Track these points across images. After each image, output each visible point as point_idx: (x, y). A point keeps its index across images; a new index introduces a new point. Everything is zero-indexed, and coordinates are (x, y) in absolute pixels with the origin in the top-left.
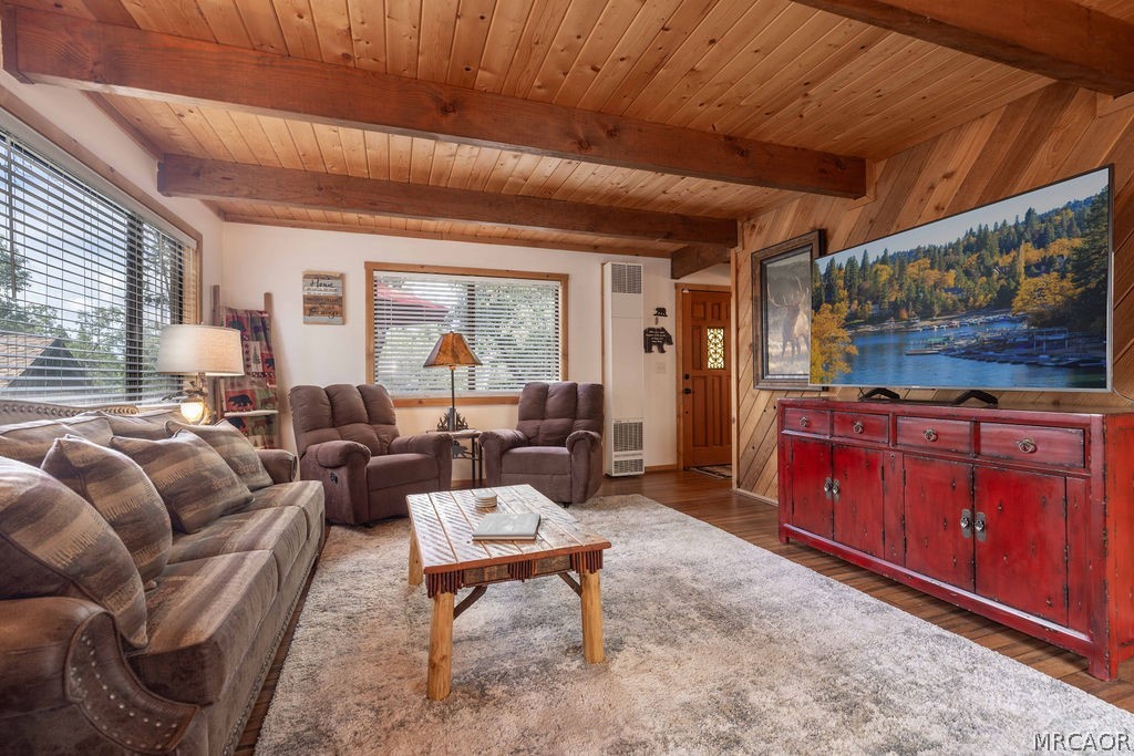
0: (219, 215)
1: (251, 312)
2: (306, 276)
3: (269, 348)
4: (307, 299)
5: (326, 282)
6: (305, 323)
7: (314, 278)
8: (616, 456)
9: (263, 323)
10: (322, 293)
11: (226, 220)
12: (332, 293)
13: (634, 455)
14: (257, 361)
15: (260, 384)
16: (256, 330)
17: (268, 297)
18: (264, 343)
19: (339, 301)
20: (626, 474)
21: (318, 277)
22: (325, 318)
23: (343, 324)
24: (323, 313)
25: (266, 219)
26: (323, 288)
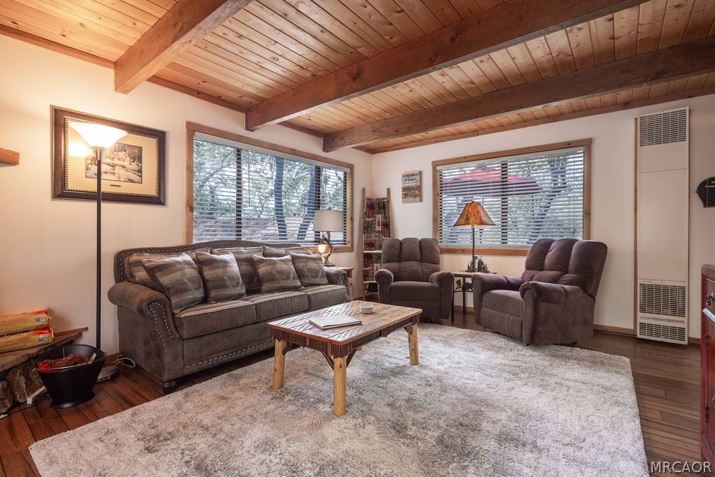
0: (368, 152)
1: (379, 199)
2: (404, 176)
3: (386, 218)
4: (404, 189)
5: (412, 178)
6: (403, 202)
7: (408, 177)
8: (641, 317)
9: (384, 204)
10: (410, 185)
11: (373, 153)
12: (415, 184)
13: (669, 321)
14: (379, 225)
15: (379, 237)
16: (380, 208)
17: (389, 190)
18: (383, 215)
19: (419, 188)
20: (659, 339)
21: (408, 176)
22: (412, 199)
23: (421, 201)
24: (411, 196)
25: (387, 149)
26: (410, 182)
